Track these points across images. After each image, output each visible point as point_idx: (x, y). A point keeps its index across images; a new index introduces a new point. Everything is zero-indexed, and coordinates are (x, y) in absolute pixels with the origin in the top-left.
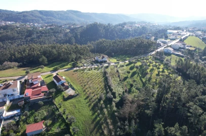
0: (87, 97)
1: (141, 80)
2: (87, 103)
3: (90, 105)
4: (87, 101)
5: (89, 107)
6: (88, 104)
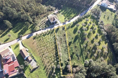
0: (45, 67)
1: (80, 46)
2: (45, 72)
3: (47, 74)
5: (47, 75)
6: (46, 74)
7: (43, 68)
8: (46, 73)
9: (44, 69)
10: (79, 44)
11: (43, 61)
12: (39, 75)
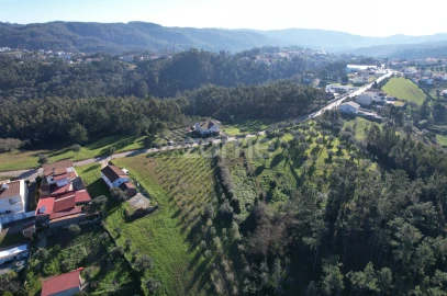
0: (178, 213)
1: (294, 173)
2: (178, 224)
3: (183, 230)
4: (176, 220)
5: (181, 233)
6: (178, 229)
7: (172, 214)
8: (181, 226)
9: (174, 217)
10: (288, 168)
11: (171, 199)
12: (154, 230)
